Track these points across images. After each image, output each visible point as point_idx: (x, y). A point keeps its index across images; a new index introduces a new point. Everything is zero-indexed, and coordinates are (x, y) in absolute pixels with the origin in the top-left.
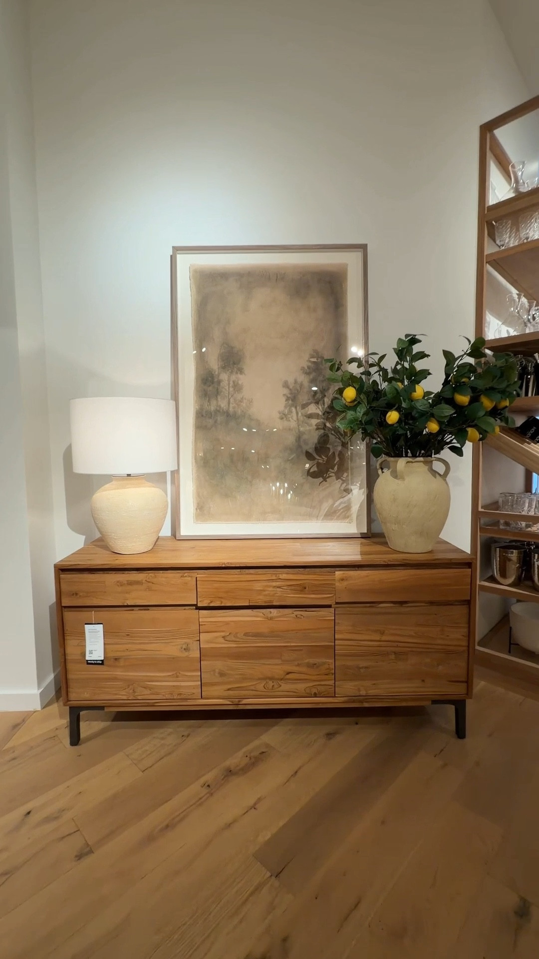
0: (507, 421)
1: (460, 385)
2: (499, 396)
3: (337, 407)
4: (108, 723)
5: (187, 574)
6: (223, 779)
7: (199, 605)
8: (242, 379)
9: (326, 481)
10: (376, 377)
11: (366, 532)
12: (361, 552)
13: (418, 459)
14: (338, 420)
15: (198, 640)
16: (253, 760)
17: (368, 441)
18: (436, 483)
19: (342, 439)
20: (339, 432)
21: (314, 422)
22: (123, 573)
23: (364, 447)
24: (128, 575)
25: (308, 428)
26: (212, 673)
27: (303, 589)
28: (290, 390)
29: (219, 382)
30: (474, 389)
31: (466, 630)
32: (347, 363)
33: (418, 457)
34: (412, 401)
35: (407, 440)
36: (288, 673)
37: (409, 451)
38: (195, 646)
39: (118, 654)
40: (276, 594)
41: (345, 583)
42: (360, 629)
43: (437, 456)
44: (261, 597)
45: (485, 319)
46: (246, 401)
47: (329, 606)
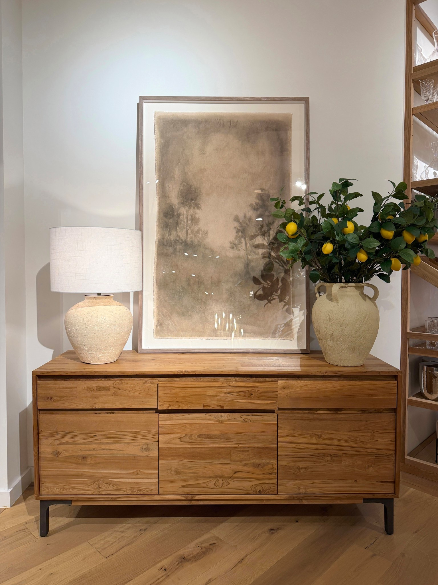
0: (427, 253)
1: (385, 222)
2: (419, 232)
3: (281, 239)
4: (72, 519)
5: (149, 381)
6: (177, 565)
7: (160, 408)
8: (199, 213)
9: (270, 303)
10: (316, 213)
11: (306, 348)
12: (300, 364)
13: (350, 284)
14: (282, 249)
15: (157, 441)
16: (204, 550)
17: (308, 269)
18: (366, 305)
19: (285, 267)
20: (282, 260)
21: (261, 251)
22: (93, 380)
23: (304, 274)
24: (97, 382)
25: (255, 256)
26: (169, 471)
27: (250, 395)
28: (240, 223)
29: (179, 215)
30: (397, 226)
31: (393, 436)
32: (290, 201)
33: (350, 282)
34: (344, 235)
35: (341, 268)
36: (236, 473)
37: (343, 277)
38: (154, 447)
39: (86, 453)
40: (226, 399)
41: (286, 391)
42: (300, 433)
43: (368, 282)
44: (214, 402)
45: (413, 163)
46: (202, 232)
47: (272, 411)
